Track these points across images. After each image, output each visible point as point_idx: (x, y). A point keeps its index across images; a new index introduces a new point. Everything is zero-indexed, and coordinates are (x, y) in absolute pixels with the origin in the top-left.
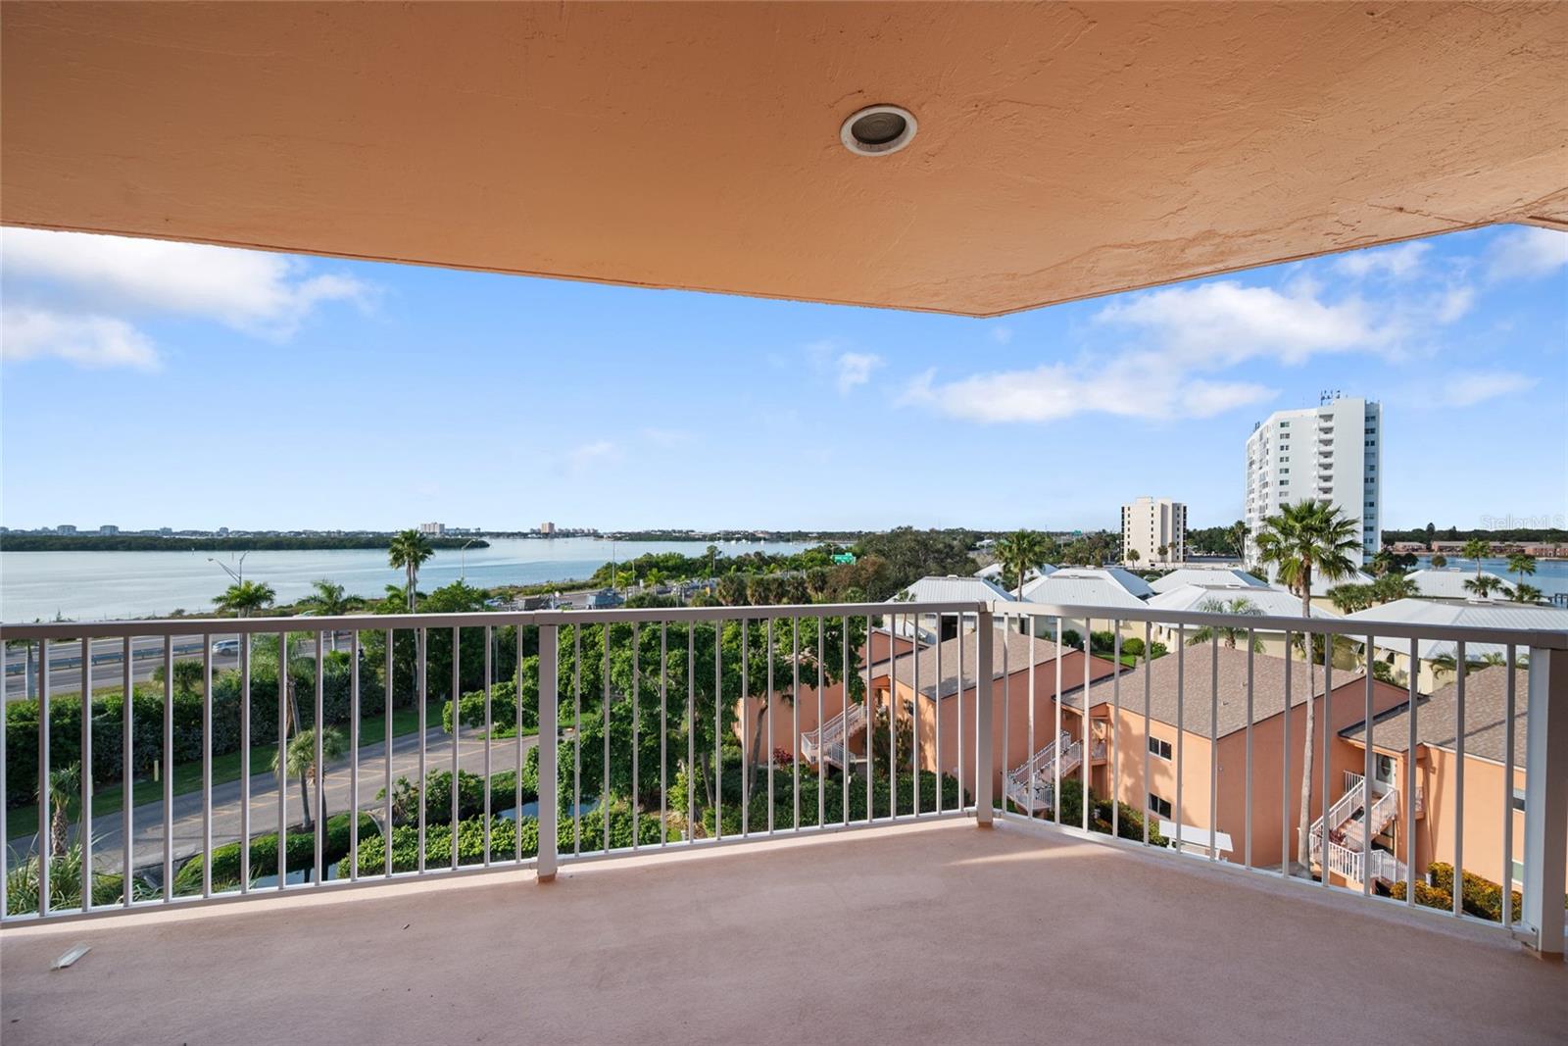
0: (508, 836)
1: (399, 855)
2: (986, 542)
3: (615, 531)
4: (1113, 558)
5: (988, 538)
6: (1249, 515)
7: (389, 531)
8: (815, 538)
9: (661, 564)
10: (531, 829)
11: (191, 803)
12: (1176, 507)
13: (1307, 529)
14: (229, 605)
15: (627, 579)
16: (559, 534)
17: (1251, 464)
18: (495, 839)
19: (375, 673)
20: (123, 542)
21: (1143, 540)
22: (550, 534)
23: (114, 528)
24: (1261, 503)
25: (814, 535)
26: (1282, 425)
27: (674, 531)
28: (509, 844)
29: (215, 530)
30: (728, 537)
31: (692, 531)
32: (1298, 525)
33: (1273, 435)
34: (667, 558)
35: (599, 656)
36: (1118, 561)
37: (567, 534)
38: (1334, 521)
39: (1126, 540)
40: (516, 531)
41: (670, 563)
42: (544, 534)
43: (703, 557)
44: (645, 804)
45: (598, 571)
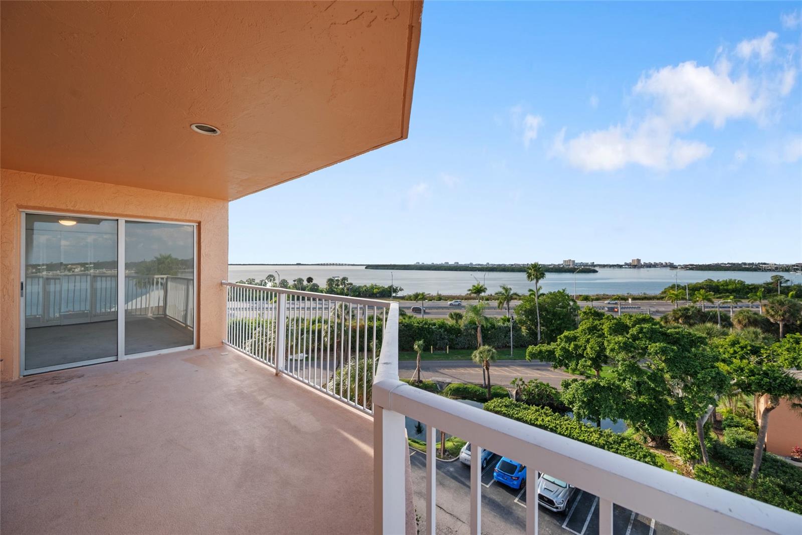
0: (556, 423)
1: (506, 410)
7: (549, 264)
9: (721, 287)
10: (568, 424)
11: (455, 364)
14: (472, 293)
15: (676, 295)
16: (645, 265)
18: (548, 421)
19: (521, 328)
20: (459, 268)
22: (636, 265)
23: (458, 263)
28: (555, 427)
29: (485, 263)
34: (726, 283)
37: (649, 266)
40: (616, 264)
41: (730, 287)
42: (633, 265)
43: (768, 284)
44: (656, 442)
45: (665, 289)
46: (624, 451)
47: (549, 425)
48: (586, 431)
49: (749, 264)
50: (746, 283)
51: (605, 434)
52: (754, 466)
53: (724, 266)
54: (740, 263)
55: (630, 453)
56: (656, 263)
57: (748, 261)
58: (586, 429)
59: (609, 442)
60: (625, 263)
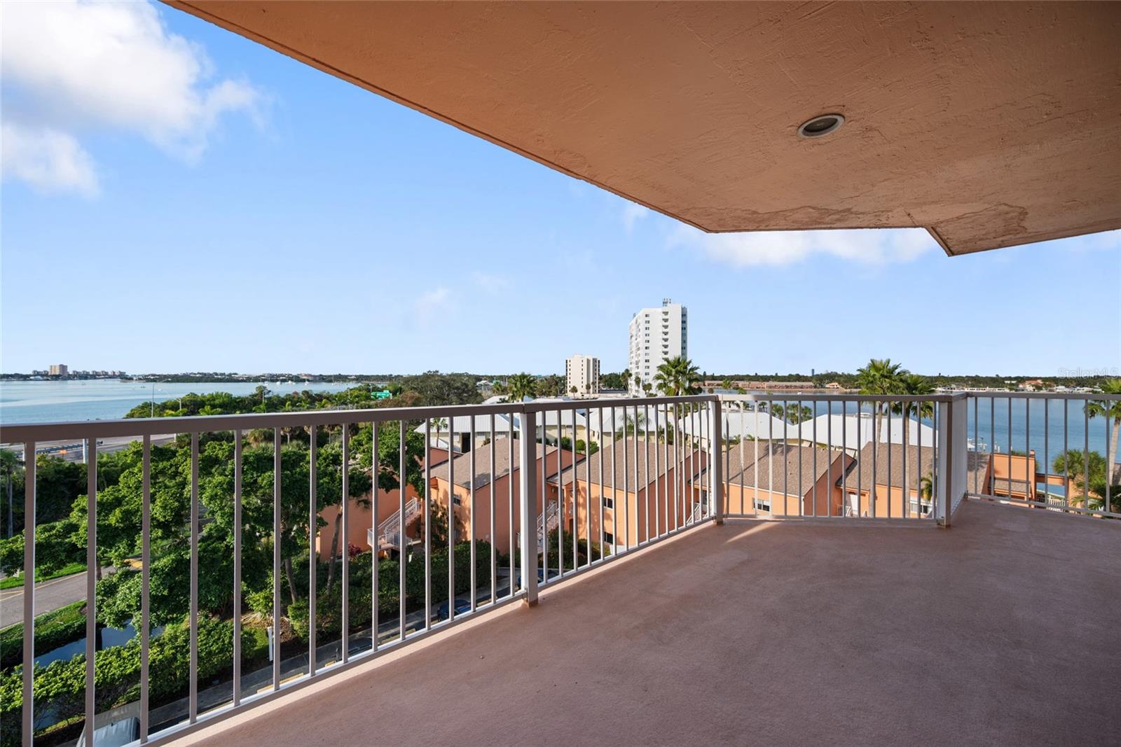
0: (62, 679)
2: (483, 382)
3: (147, 374)
4: (561, 392)
5: (485, 380)
6: (630, 366)
8: (353, 380)
12: (595, 360)
13: (678, 372)
16: (75, 376)
17: (631, 337)
21: (578, 380)
22: (62, 375)
24: (636, 359)
25: (352, 377)
26: (646, 316)
27: (216, 374)
28: (64, 686)
30: (273, 378)
31: (236, 374)
32: (673, 370)
33: (642, 320)
34: (213, 398)
35: (183, 485)
36: (564, 393)
37: (85, 376)
38: (689, 368)
39: (568, 380)
41: (217, 402)
42: (52, 376)
43: (253, 396)
44: (220, 614)
45: (132, 411)
46: (205, 644)
47: (48, 692)
48: (131, 655)
49: (221, 374)
50: (233, 396)
51: (166, 640)
52: (330, 578)
53: (194, 377)
54: (211, 372)
55: (214, 642)
56: (96, 373)
57: (219, 371)
58: (131, 653)
59: (178, 647)
60: (34, 372)
